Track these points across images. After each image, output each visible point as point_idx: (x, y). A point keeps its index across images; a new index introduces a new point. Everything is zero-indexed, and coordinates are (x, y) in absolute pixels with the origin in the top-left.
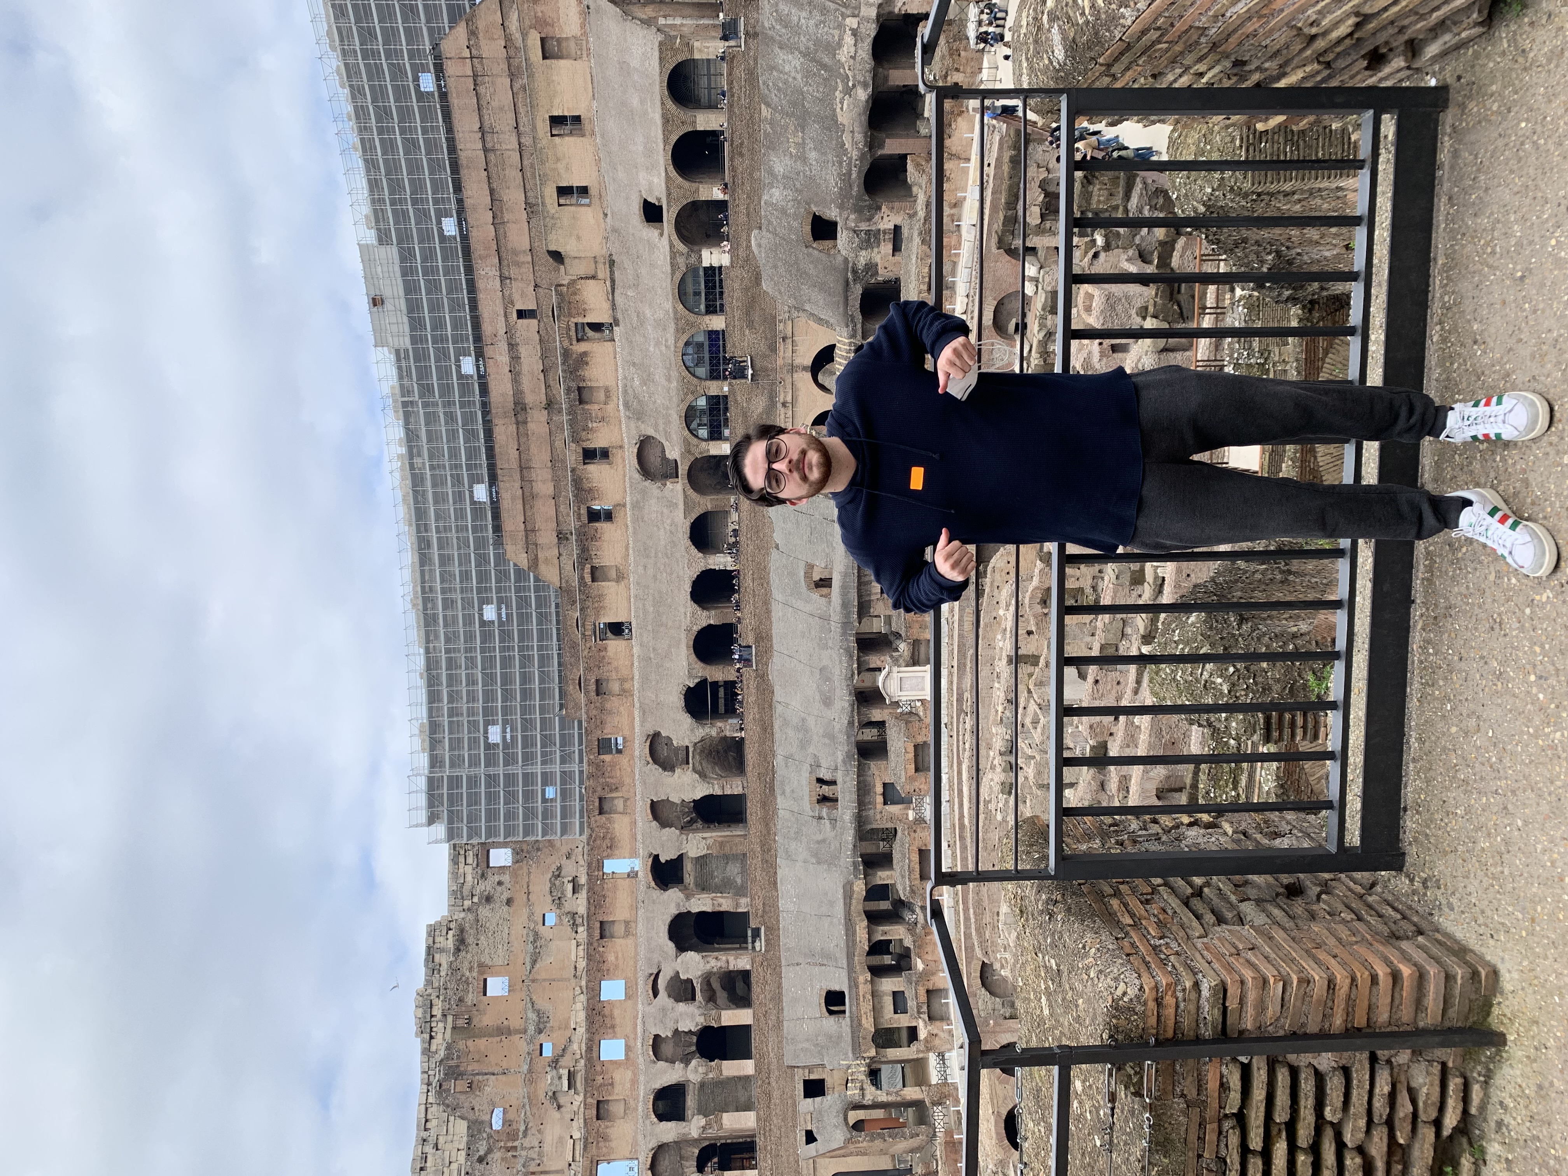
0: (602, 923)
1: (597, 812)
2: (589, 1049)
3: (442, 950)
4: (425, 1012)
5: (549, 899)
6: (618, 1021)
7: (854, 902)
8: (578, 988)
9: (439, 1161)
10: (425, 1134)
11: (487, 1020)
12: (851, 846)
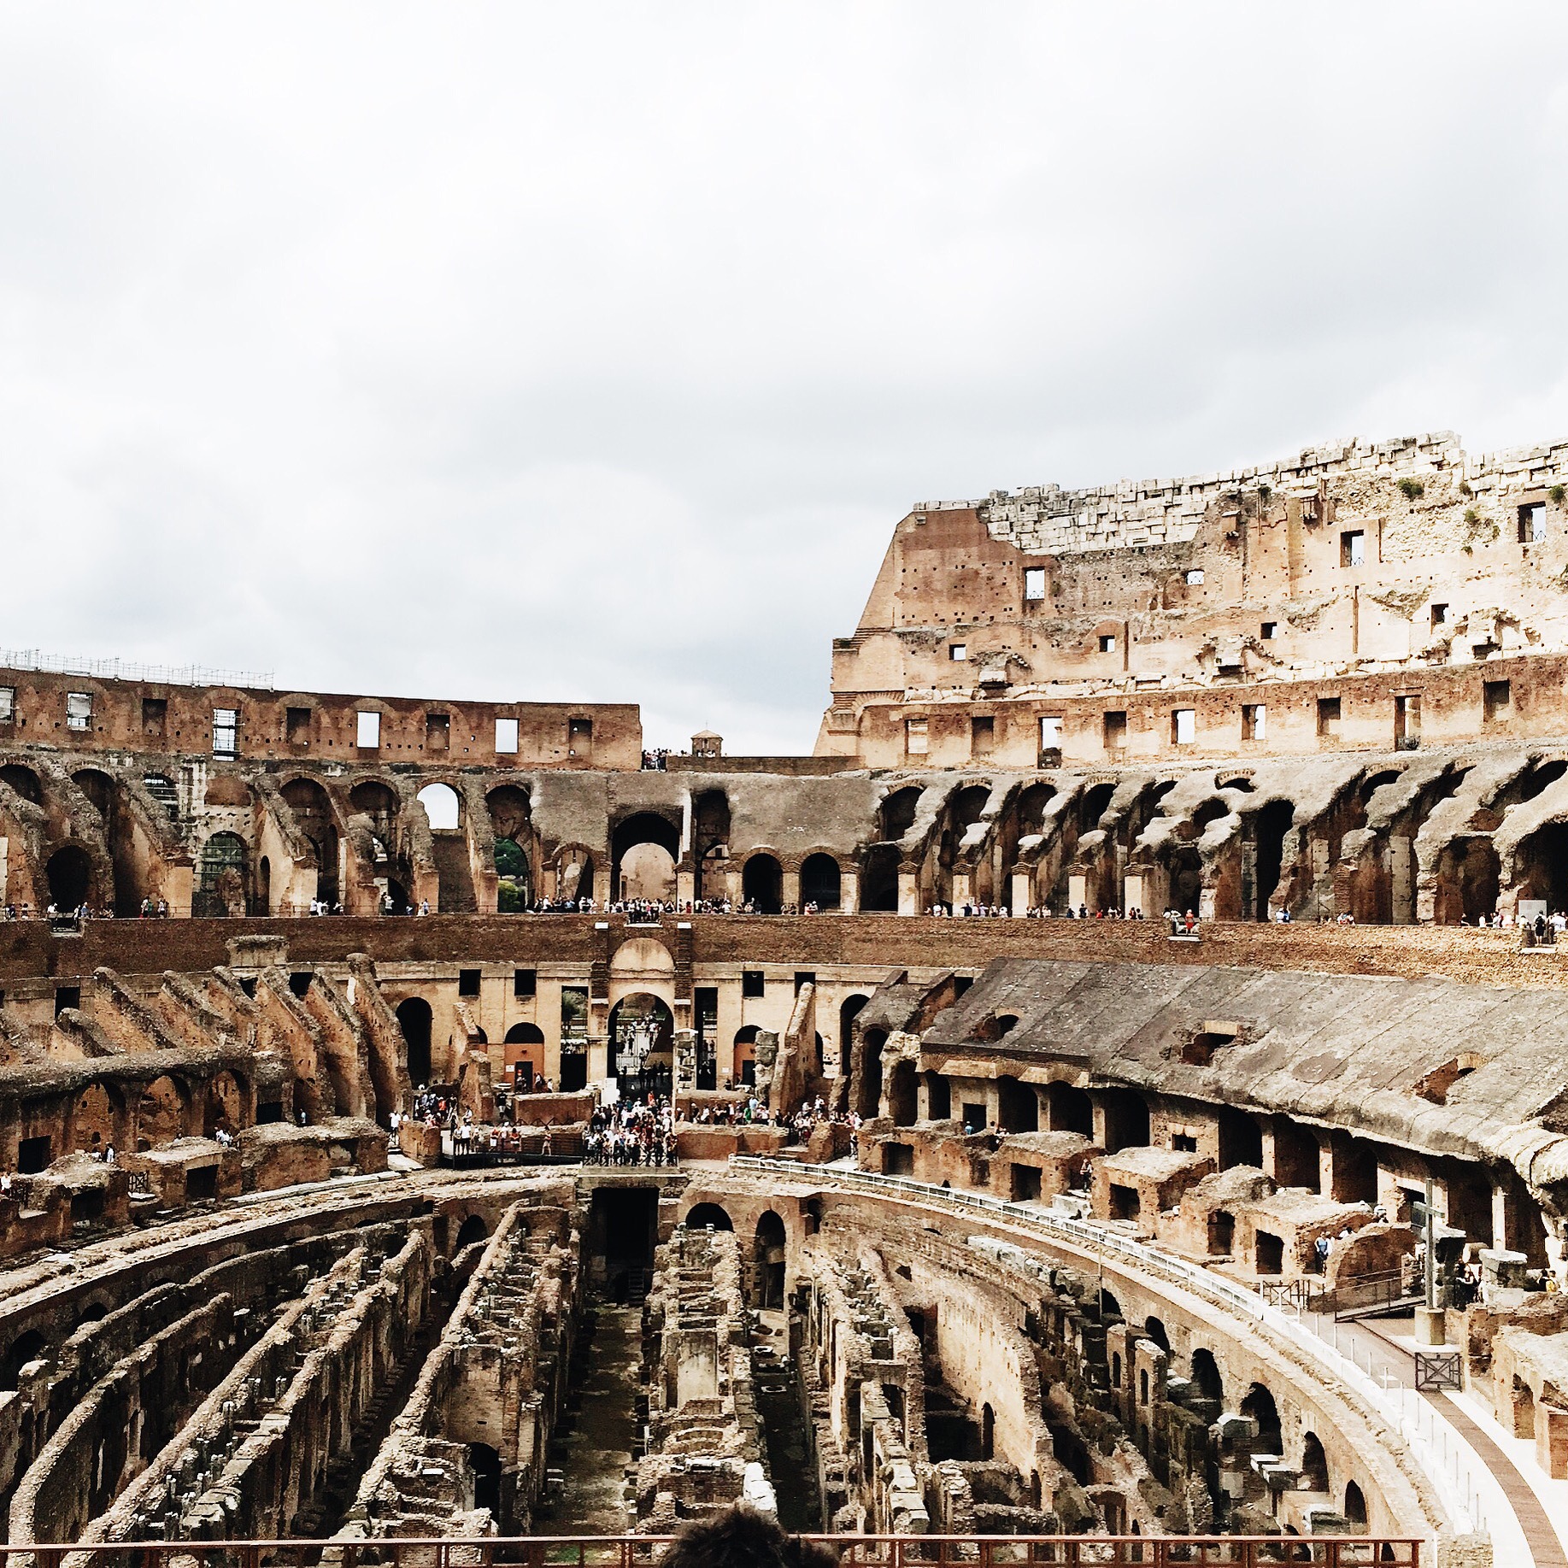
0: (1339, 700)
1: (1488, 680)
2: (1184, 697)
3: (1411, 460)
4: (1329, 454)
5: (1469, 610)
6: (1215, 733)
7: (1070, 1069)
8: (1344, 667)
9: (1153, 513)
10: (1185, 489)
11: (1311, 544)
12: (1121, 1075)
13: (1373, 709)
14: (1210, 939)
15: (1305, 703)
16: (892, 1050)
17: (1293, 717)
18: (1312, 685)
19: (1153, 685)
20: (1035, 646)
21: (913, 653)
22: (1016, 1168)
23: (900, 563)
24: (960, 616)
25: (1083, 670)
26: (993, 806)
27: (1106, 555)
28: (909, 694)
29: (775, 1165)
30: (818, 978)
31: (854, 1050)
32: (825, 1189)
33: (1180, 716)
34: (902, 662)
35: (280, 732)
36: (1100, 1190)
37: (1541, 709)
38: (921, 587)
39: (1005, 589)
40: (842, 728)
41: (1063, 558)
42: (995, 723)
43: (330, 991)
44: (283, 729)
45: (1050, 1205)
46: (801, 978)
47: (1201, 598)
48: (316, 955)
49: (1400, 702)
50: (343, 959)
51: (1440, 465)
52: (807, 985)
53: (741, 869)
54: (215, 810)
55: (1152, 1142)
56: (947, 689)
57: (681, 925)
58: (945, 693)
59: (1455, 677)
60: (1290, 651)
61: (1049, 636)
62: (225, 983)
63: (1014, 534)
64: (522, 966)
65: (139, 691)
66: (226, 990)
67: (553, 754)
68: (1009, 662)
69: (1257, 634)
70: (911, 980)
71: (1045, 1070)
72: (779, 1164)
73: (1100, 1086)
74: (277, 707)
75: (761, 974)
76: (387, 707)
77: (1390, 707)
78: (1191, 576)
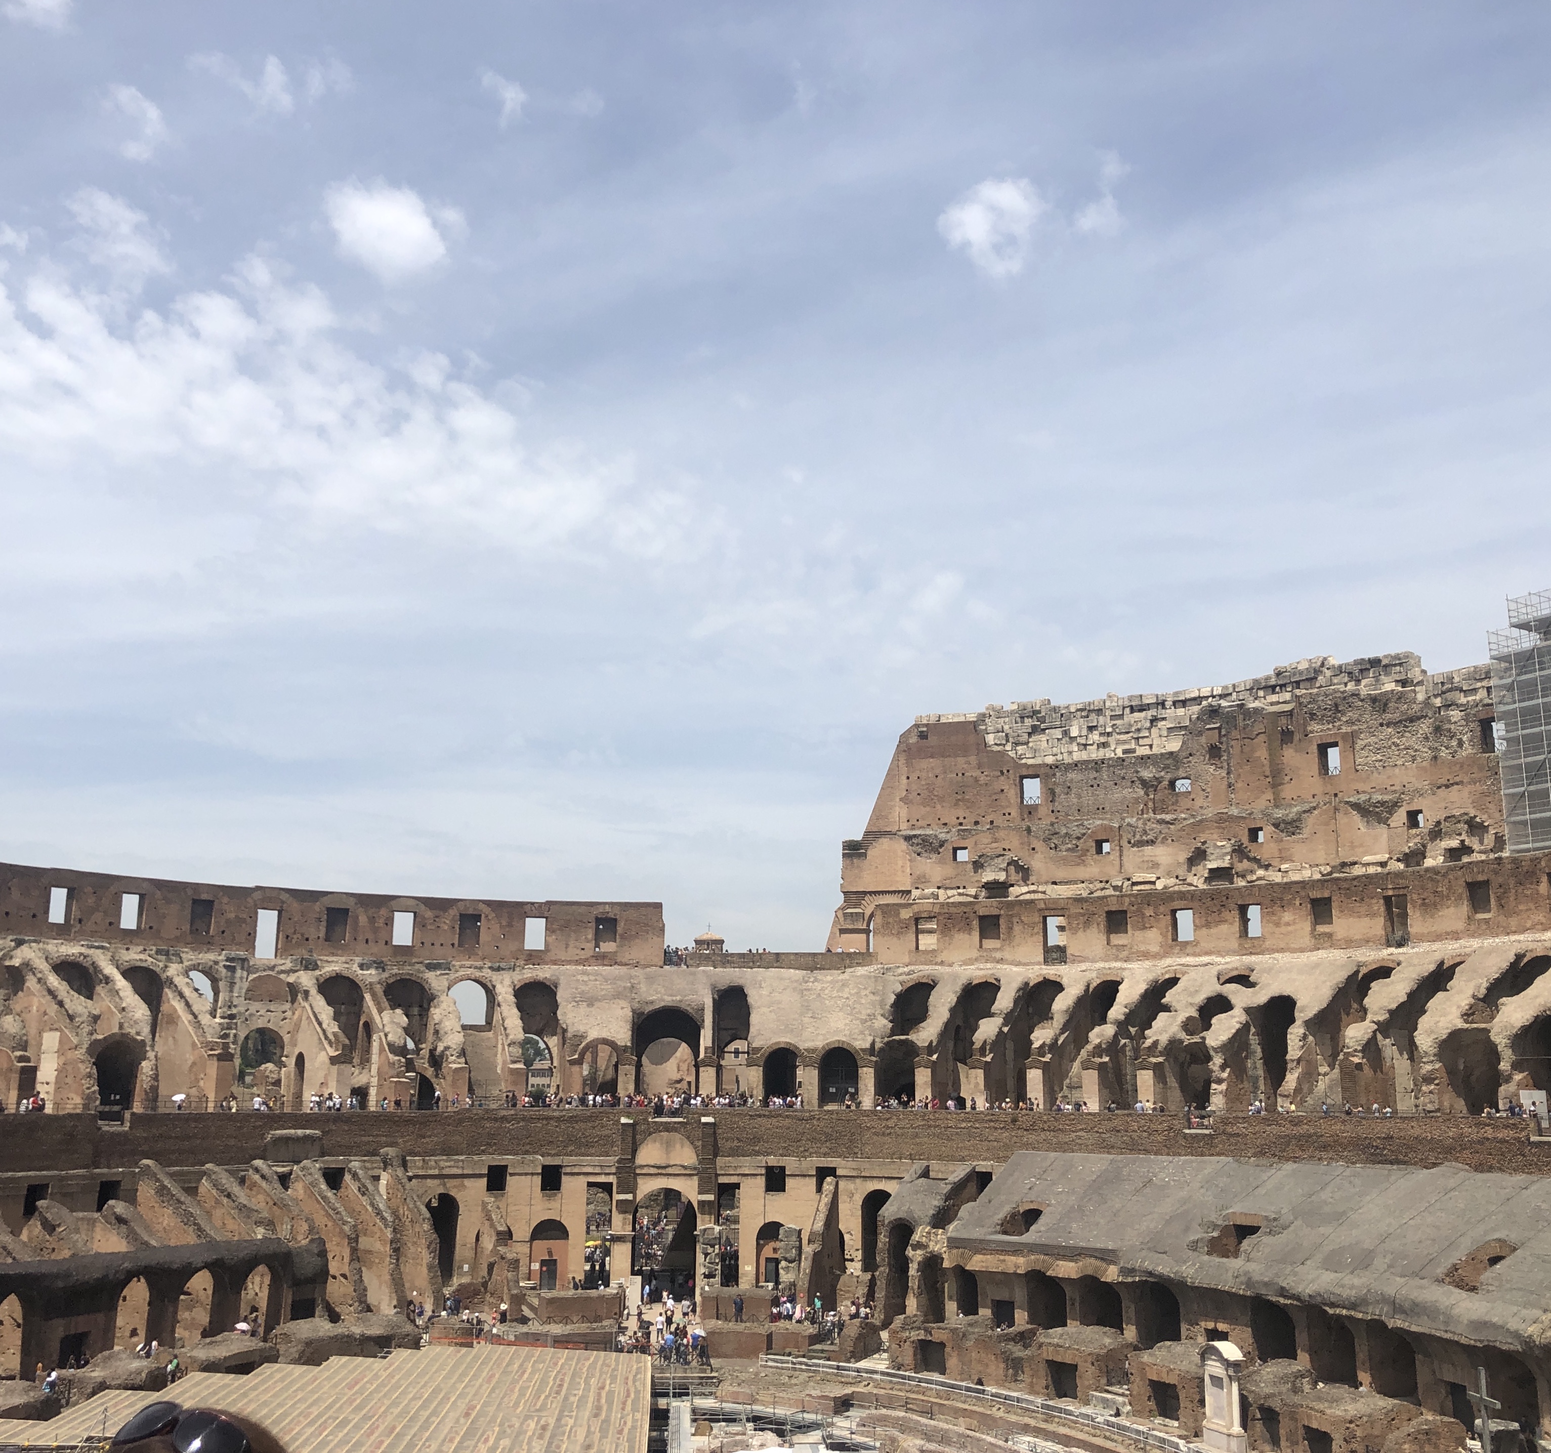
0: (1329, 899)
1: (1468, 880)
2: (1182, 895)
3: (1377, 678)
4: (1301, 673)
5: (1441, 816)
6: (1214, 931)
7: (1098, 1263)
8: (1329, 869)
9: (1139, 726)
10: (1168, 704)
11: (1289, 755)
12: (1150, 1268)
13: (1363, 909)
14: (1224, 1132)
15: (1298, 903)
16: (919, 1246)
17: (1287, 916)
18: (1303, 884)
19: (1147, 887)
20: (1033, 849)
21: (919, 854)
22: (1051, 1364)
23: (904, 770)
24: (961, 820)
25: (1081, 872)
26: (1004, 1001)
27: (1097, 765)
28: (915, 893)
29: (807, 1365)
30: (839, 1172)
31: (880, 1245)
32: (860, 1389)
33: (1179, 914)
34: (908, 863)
35: (319, 930)
36: (1139, 1386)
37: (1521, 907)
38: (925, 794)
39: (1002, 796)
40: (851, 927)
41: (1057, 767)
42: (1002, 921)
43: (364, 1186)
44: (323, 930)
45: (1087, 1403)
46: (823, 1173)
47: (1189, 804)
48: (348, 1150)
49: (1387, 900)
50: (374, 1153)
51: (1404, 683)
52: (829, 1179)
53: (762, 1063)
54: (254, 1006)
55: (1183, 1337)
56: (952, 889)
57: (704, 1120)
58: (950, 893)
59: (1438, 878)
60: (1277, 854)
61: (1046, 840)
62: (263, 1177)
63: (1009, 744)
64: (550, 1161)
65: (190, 892)
66: (264, 1184)
67: (579, 951)
68: (1009, 864)
69: (1245, 840)
70: (932, 1174)
71: (1072, 1264)
72: (810, 1362)
73: (1130, 1280)
74: (317, 907)
75: (783, 1169)
76: (423, 907)
77: (1379, 906)
78: (1178, 783)
